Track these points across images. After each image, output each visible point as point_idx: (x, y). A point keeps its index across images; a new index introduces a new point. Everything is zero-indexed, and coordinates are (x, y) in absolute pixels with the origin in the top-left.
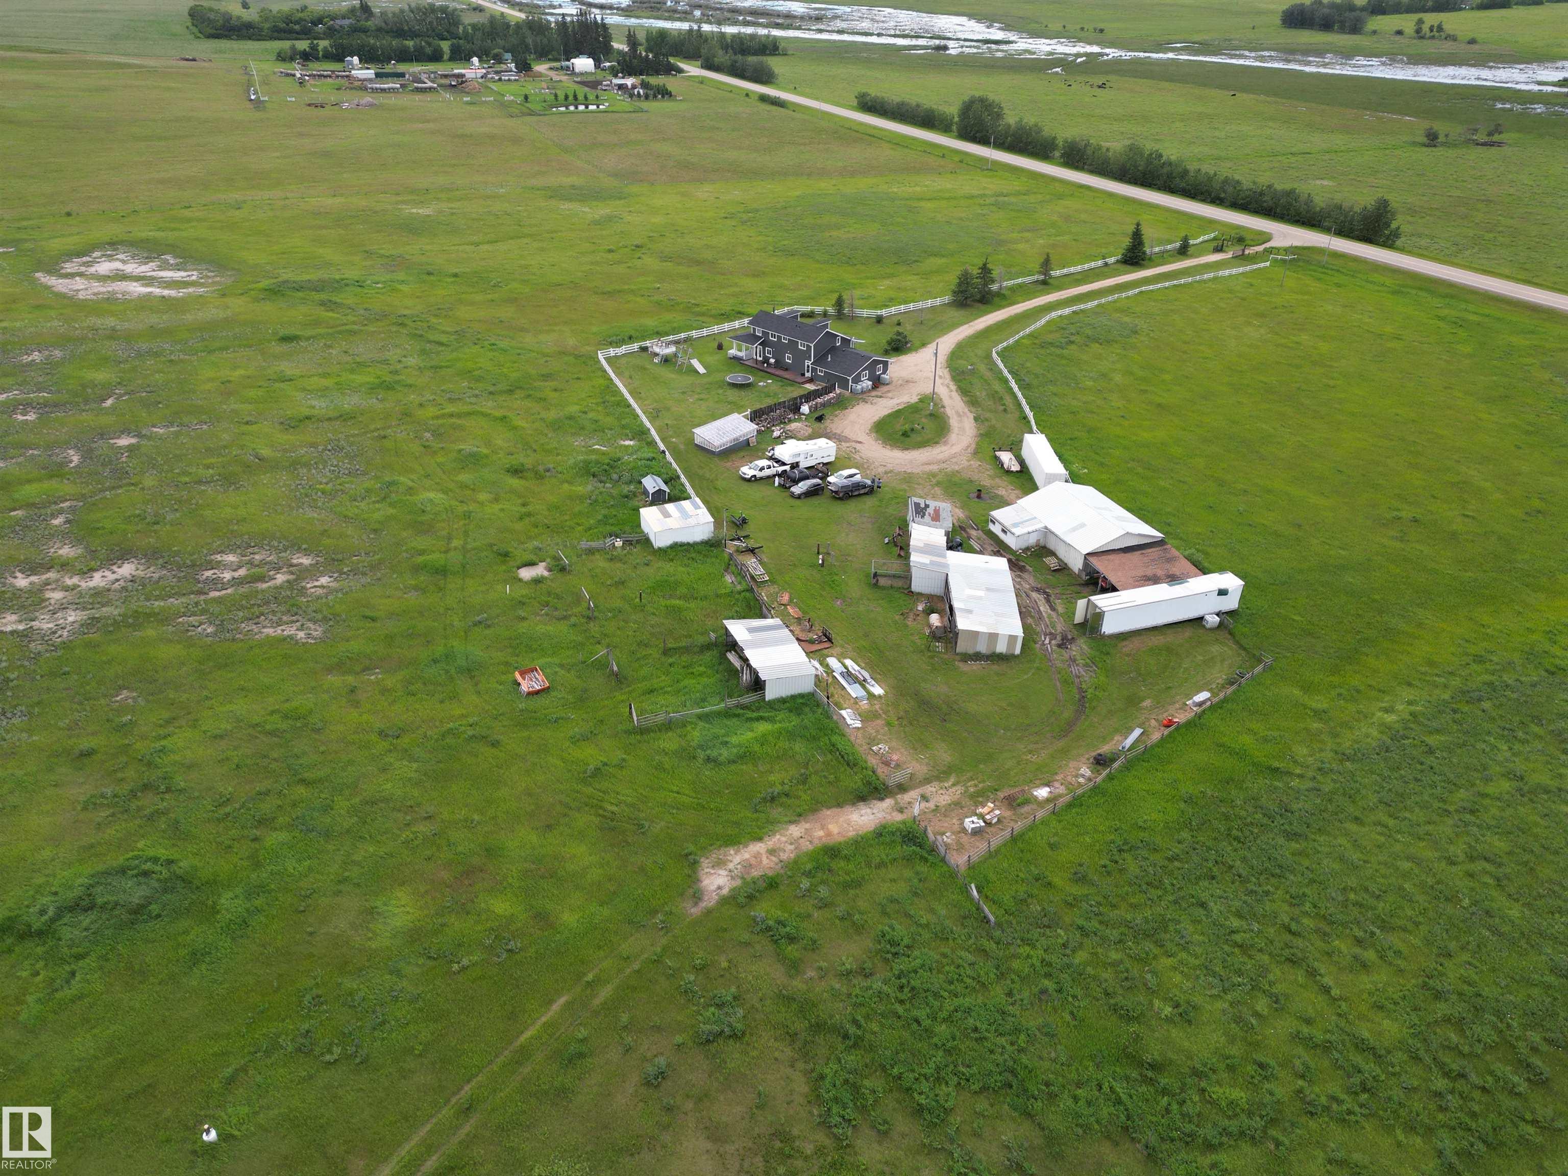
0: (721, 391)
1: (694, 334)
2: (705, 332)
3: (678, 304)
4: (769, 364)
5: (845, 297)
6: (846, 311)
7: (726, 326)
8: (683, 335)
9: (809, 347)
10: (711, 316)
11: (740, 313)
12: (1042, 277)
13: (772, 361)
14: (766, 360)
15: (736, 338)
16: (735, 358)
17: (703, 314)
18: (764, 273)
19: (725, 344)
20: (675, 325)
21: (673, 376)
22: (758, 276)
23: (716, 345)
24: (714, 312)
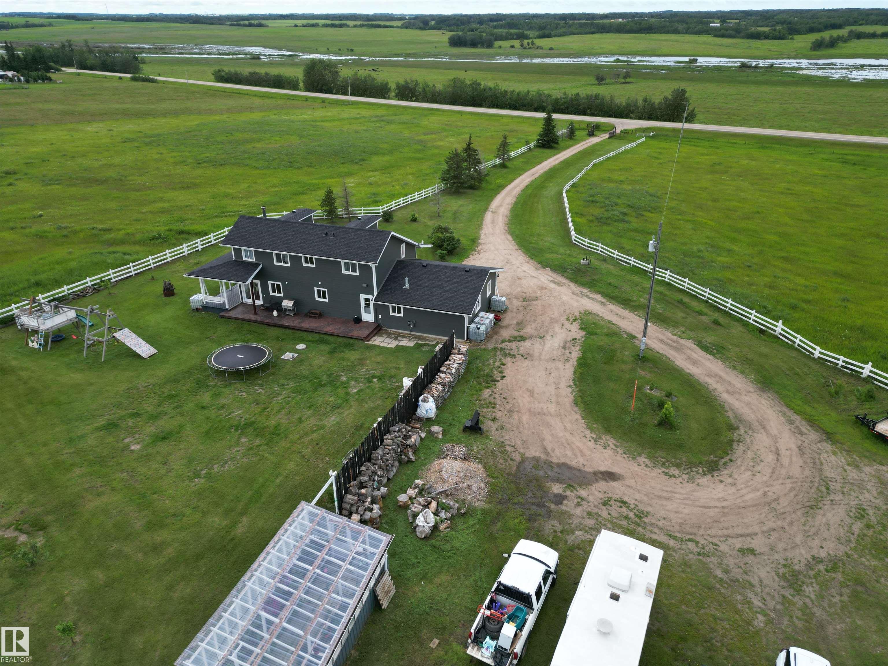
0: (206, 398)
1: (112, 274)
2: (132, 269)
3: (75, 232)
4: (282, 311)
5: (337, 191)
6: (341, 211)
7: (168, 255)
8: (89, 281)
9: (366, 270)
10: (135, 243)
11: (181, 232)
12: (498, 161)
13: (287, 304)
14: (276, 304)
15: (203, 273)
16: (206, 308)
17: (122, 242)
18: (195, 185)
19: (177, 285)
20: (73, 264)
21: (77, 377)
22: (188, 188)
23: (159, 289)
24: (138, 237)
